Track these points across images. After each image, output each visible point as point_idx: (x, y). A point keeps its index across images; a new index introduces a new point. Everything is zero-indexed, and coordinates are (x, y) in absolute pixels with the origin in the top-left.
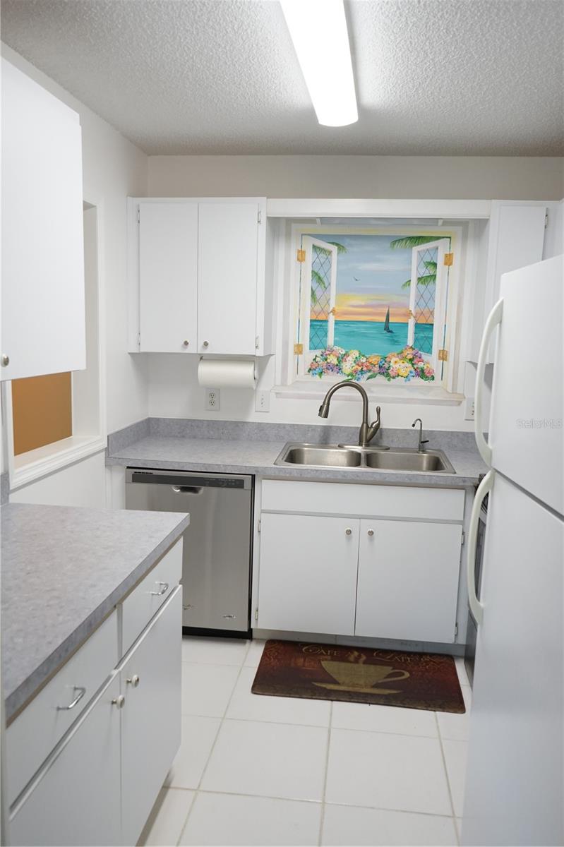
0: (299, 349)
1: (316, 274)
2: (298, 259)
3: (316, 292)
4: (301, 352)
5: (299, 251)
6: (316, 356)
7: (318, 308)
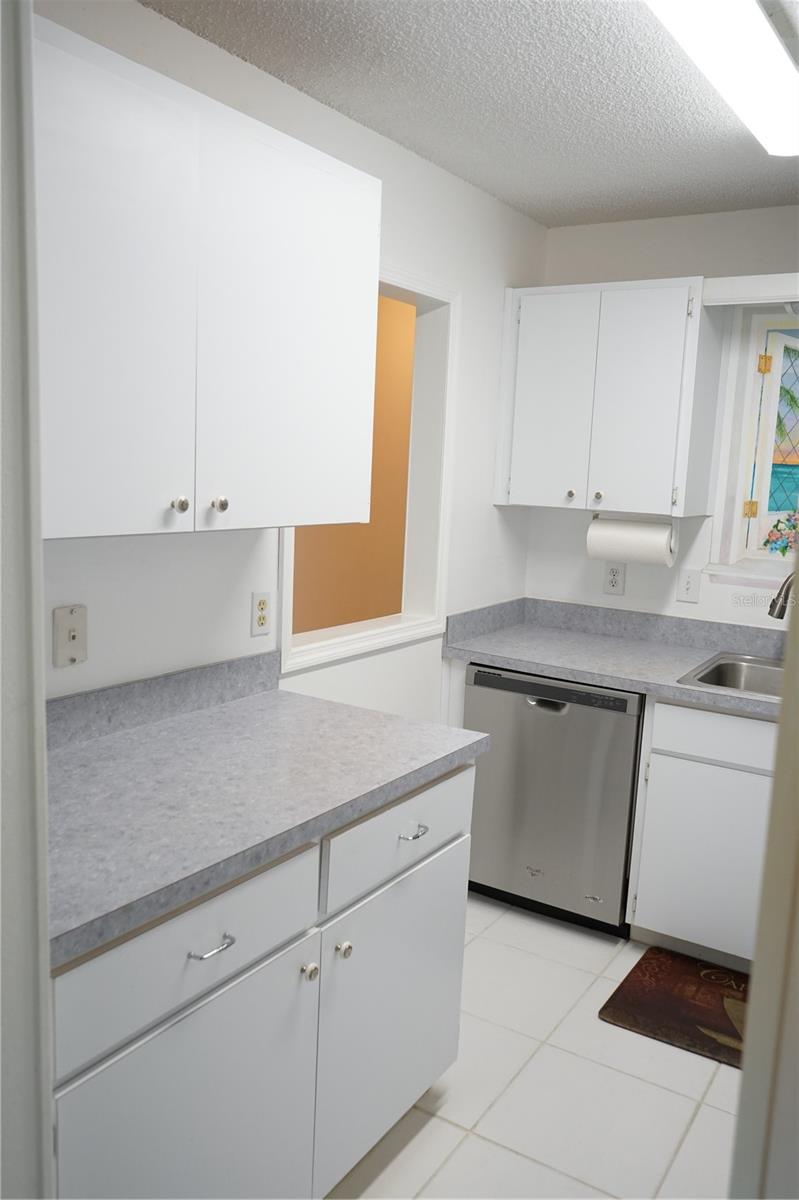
0: (751, 510)
1: (788, 392)
2: (759, 370)
3: (785, 421)
4: (754, 515)
5: (761, 357)
6: (779, 521)
7: (786, 445)
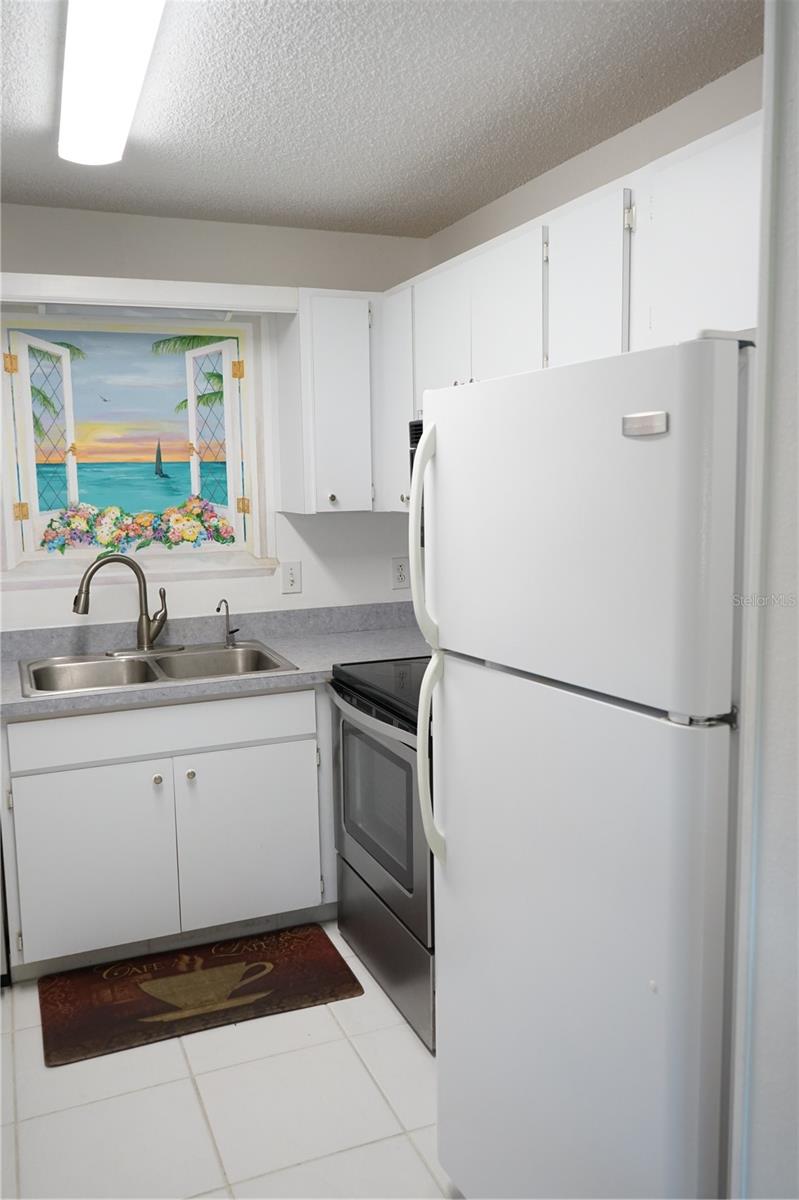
0: (22, 511)
1: (39, 392)
2: (6, 369)
3: (41, 421)
4: (26, 516)
5: (5, 356)
6: (52, 520)
7: (46, 445)
